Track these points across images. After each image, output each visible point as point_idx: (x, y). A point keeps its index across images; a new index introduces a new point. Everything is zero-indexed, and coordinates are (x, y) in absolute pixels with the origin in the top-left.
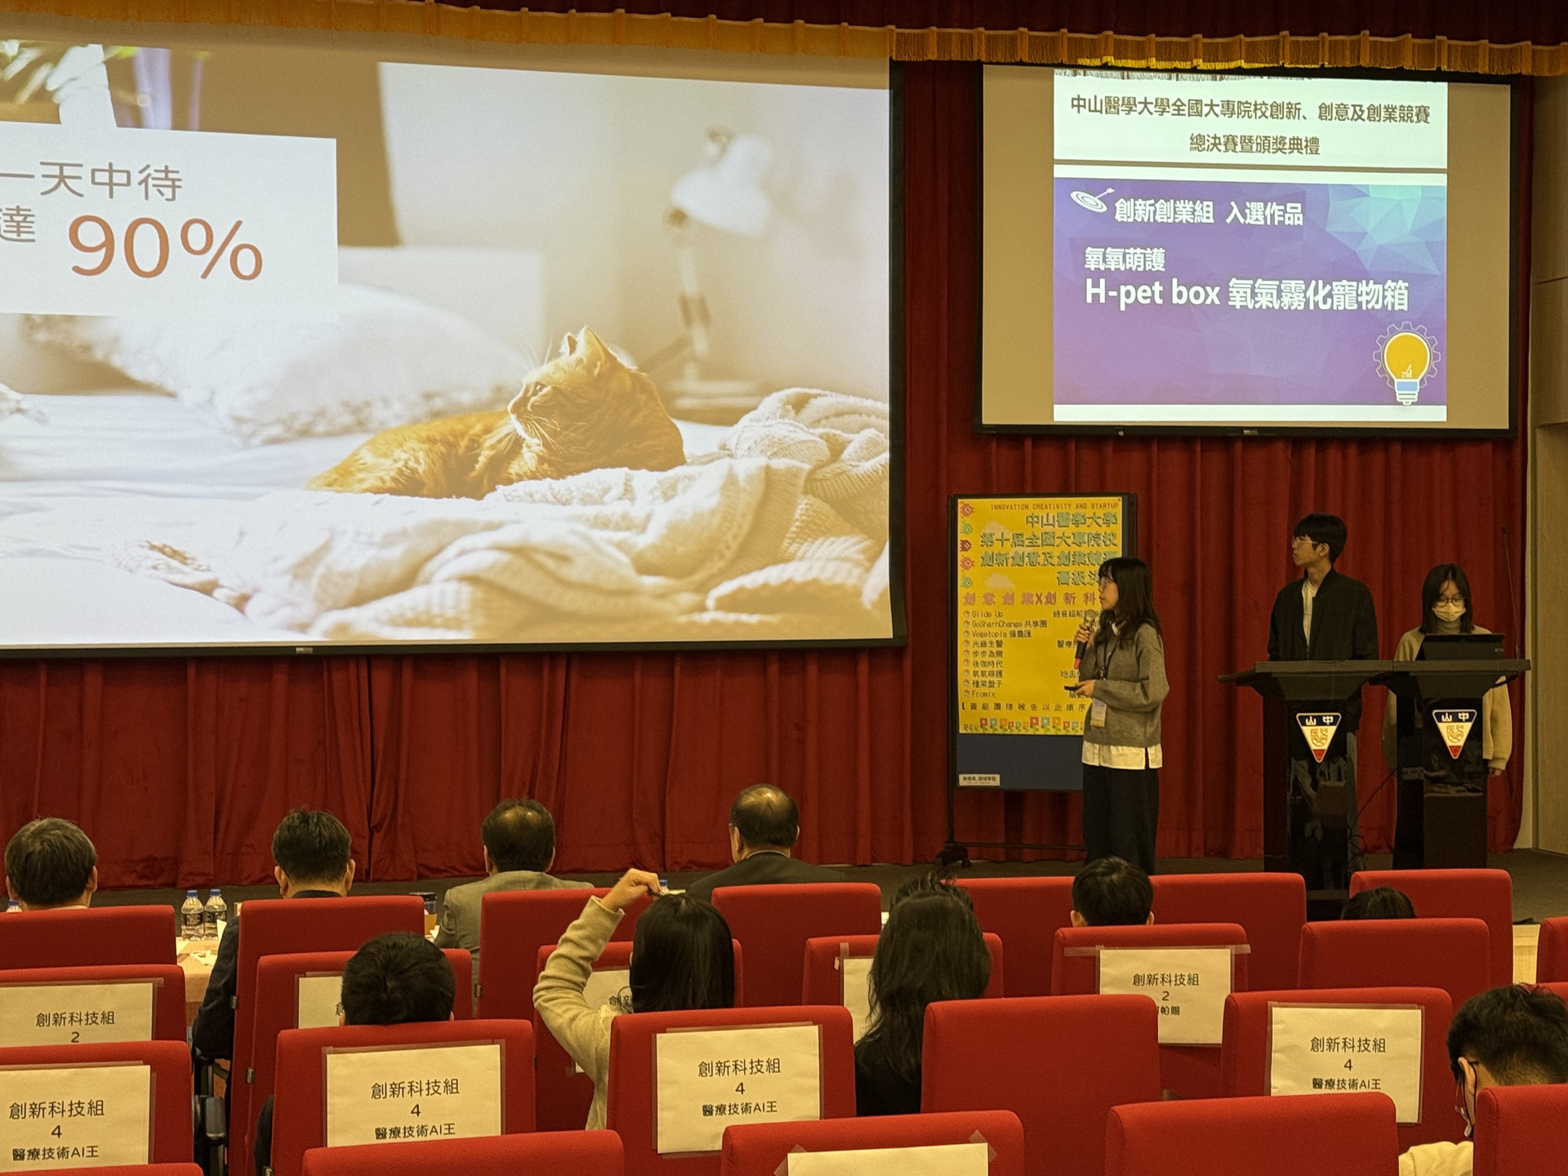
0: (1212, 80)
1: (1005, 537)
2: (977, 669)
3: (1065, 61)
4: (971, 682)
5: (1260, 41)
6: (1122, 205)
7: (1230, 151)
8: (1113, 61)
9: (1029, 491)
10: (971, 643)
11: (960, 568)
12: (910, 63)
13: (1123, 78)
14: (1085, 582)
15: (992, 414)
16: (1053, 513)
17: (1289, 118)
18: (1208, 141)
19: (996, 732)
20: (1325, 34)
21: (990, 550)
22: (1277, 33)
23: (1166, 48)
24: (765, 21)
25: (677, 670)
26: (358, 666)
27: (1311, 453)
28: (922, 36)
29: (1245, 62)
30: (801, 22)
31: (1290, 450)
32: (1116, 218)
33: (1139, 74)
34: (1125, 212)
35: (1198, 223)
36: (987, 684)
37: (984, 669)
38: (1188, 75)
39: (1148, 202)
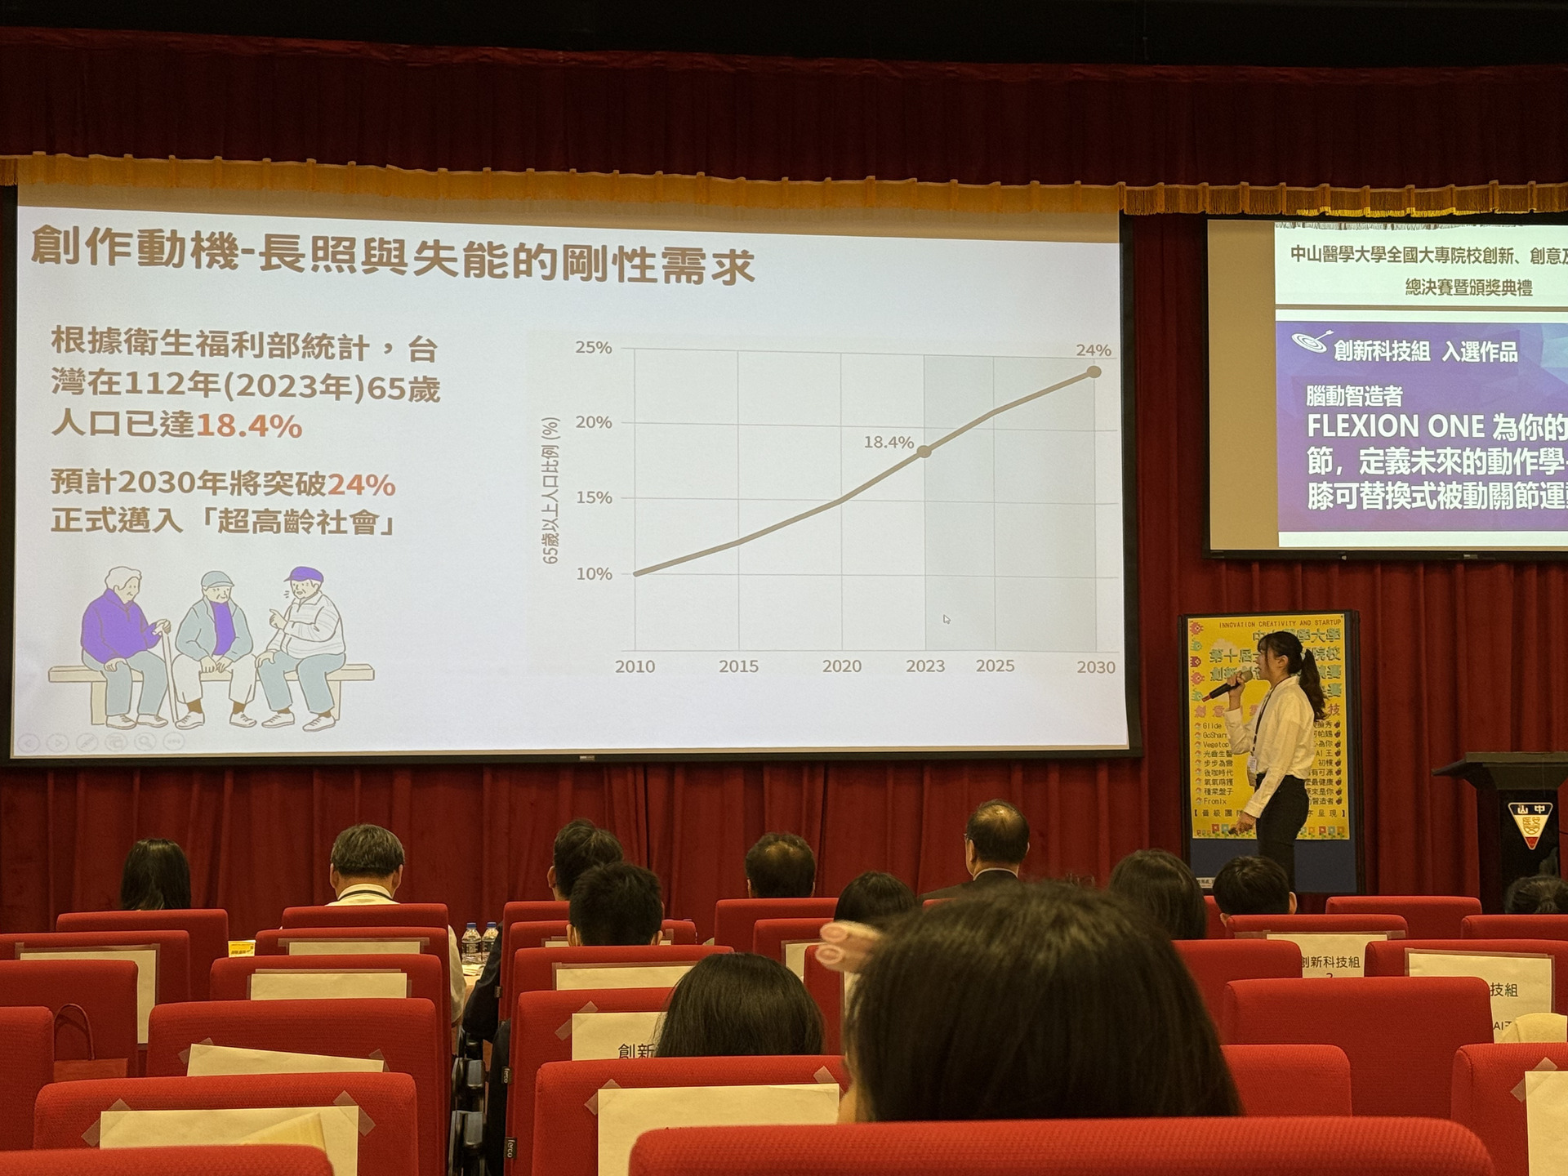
0: (1427, 228)
1: (1233, 653)
2: (1207, 778)
3: (1285, 212)
4: (1203, 791)
5: (1471, 191)
6: (1341, 346)
7: (1445, 294)
8: (1330, 211)
9: (1256, 610)
10: (1203, 752)
11: (1190, 683)
12: (1139, 217)
13: (1340, 229)
15: (1220, 541)
17: (1502, 263)
18: (1424, 285)
19: (1228, 838)
20: (1533, 183)
21: (1219, 666)
22: (1488, 183)
23: (1380, 199)
24: (1002, 184)
25: (926, 779)
26: (635, 775)
27: (1532, 575)
28: (1152, 190)
29: (1457, 209)
30: (1036, 183)
31: (1512, 572)
32: (1336, 357)
33: (1354, 225)
34: (1344, 352)
35: (1415, 361)
36: (1219, 792)
37: (1215, 778)
38: (1404, 225)
39: (1367, 343)
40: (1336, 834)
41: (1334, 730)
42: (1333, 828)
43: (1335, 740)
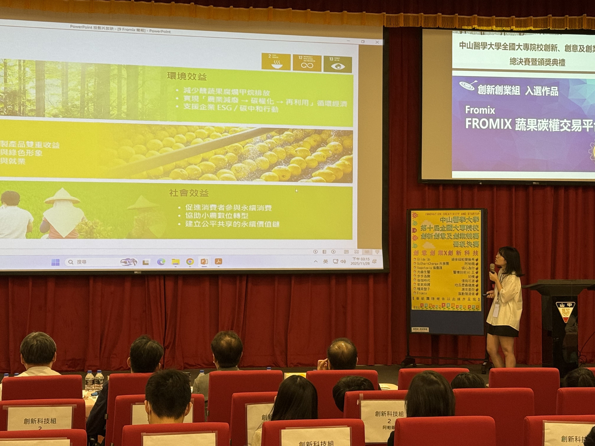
0: (519, 35)
1: (431, 227)
2: (418, 283)
3: (457, 27)
4: (417, 288)
5: (539, 19)
6: (481, 88)
7: (527, 65)
8: (477, 27)
9: (441, 207)
10: (417, 271)
11: (412, 240)
12: (392, 28)
13: (482, 34)
14: (465, 246)
15: (425, 175)
16: (452, 216)
17: (552, 51)
18: (518, 60)
19: (427, 310)
20: (567, 16)
21: (425, 232)
22: (547, 15)
23: (500, 22)
24: (330, 12)
25: (293, 282)
26: (160, 279)
27: (562, 192)
28: (397, 17)
29: (533, 27)
30: (346, 12)
31: (553, 191)
32: (478, 93)
33: (488, 32)
34: (482, 90)
35: (513, 95)
36: (424, 289)
37: (422, 283)
38: (509, 33)
39: (492, 86)
40: (475, 309)
41: (476, 262)
42: (474, 306)
43: (476, 267)
